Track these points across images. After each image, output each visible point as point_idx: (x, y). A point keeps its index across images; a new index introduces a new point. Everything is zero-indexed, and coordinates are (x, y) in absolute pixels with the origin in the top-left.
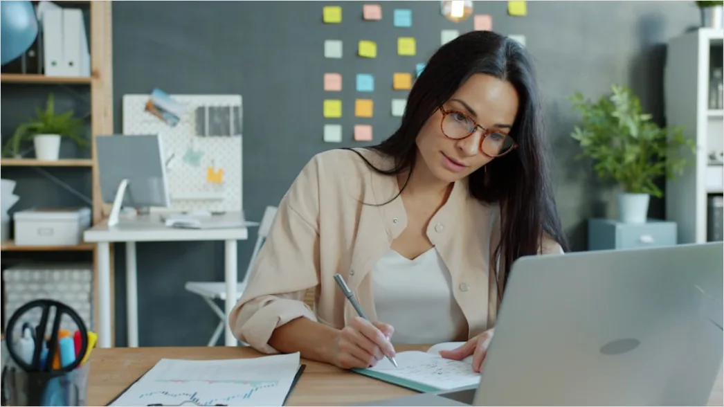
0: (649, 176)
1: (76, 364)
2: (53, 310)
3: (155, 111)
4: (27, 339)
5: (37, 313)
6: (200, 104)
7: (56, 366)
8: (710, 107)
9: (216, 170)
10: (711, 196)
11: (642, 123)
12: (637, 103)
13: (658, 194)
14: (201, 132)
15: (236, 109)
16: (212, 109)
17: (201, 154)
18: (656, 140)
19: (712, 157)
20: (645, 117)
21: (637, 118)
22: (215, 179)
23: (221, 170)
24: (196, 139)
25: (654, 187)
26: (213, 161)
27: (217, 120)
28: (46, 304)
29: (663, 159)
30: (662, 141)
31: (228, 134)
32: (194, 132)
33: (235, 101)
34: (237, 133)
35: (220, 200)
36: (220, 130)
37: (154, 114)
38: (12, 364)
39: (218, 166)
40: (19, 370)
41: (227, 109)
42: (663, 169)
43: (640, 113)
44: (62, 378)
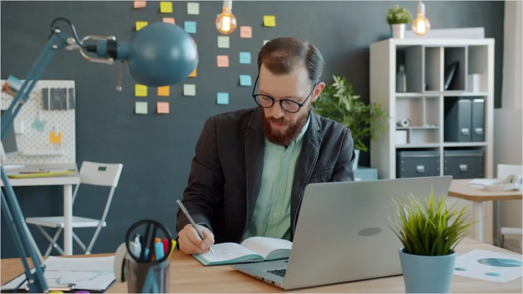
0: (359, 138)
1: (164, 259)
2: (152, 226)
3: (10, 91)
4: (137, 243)
5: (143, 227)
6: (44, 87)
7: (153, 259)
8: (397, 90)
9: (57, 135)
10: (399, 150)
11: (354, 101)
12: (351, 87)
13: (365, 149)
14: (45, 107)
15: (71, 90)
16: (52, 90)
17: (45, 122)
18: (363, 113)
19: (398, 124)
20: (356, 97)
21: (350, 98)
22: (56, 139)
23: (60, 134)
24: (41, 112)
25: (362, 145)
26: (54, 128)
27: (57, 98)
28: (149, 222)
29: (369, 125)
30: (367, 113)
31: (65, 108)
32: (41, 107)
33: (70, 84)
34: (71, 108)
35: (60, 156)
36: (59, 106)
37: (9, 94)
38: (128, 257)
39: (58, 131)
40: (132, 261)
41: (65, 90)
42: (369, 132)
43: (352, 95)
44: (156, 267)
